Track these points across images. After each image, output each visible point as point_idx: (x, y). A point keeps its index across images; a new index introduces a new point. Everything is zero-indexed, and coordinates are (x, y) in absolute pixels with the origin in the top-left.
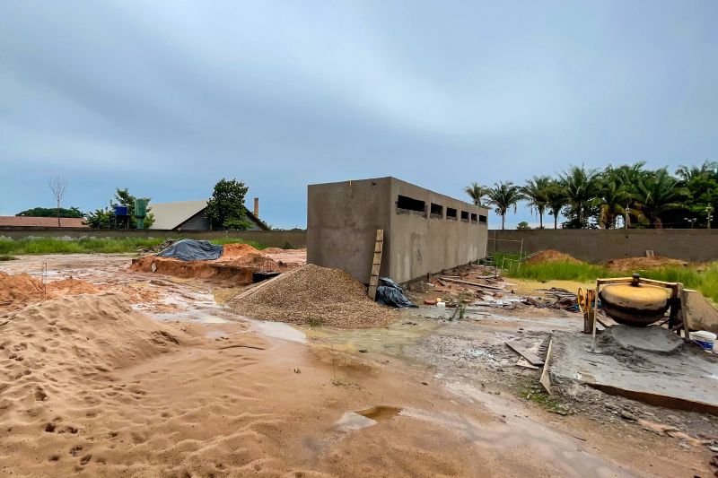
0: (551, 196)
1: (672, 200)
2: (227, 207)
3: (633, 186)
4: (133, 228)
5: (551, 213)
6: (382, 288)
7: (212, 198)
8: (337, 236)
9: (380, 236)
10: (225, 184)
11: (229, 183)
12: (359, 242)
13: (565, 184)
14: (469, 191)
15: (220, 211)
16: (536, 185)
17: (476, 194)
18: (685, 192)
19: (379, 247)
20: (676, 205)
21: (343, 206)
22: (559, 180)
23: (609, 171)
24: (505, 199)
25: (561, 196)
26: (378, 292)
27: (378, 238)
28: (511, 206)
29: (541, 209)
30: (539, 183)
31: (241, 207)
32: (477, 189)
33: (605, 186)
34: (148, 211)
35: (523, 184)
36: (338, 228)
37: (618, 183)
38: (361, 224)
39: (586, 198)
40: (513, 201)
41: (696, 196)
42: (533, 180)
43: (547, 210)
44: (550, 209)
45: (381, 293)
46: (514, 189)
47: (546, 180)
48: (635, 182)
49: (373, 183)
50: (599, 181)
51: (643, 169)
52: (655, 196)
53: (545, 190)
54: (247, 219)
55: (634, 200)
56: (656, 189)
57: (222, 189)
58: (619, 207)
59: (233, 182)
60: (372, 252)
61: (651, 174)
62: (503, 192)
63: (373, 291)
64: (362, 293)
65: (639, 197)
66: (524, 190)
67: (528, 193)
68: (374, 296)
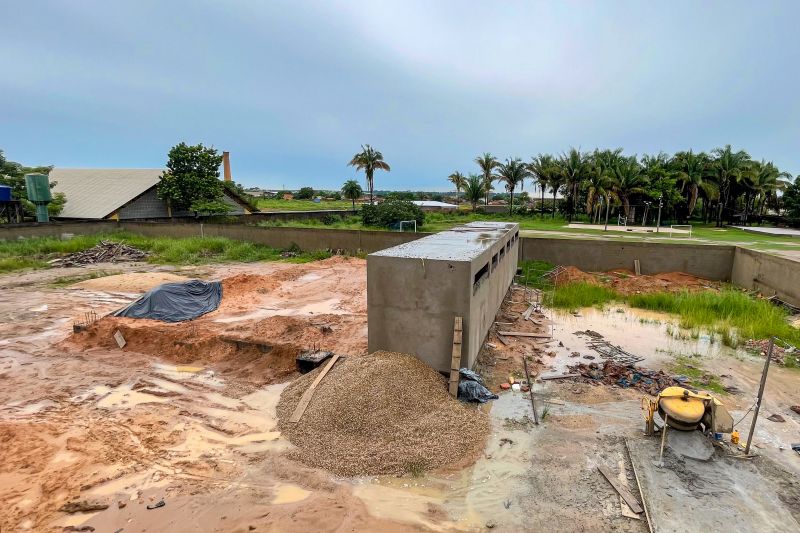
0: (552, 175)
1: (636, 186)
2: (193, 184)
3: (613, 171)
4: (29, 220)
5: (551, 192)
6: (464, 384)
7: (167, 169)
8: (407, 318)
9: (458, 326)
10: (187, 150)
11: (193, 150)
12: (434, 327)
13: (562, 164)
14: (481, 162)
15: (183, 188)
16: (540, 163)
17: (487, 165)
18: (646, 179)
19: (457, 337)
20: (639, 189)
21: (414, 286)
22: (559, 160)
23: (597, 154)
24: (514, 174)
25: (560, 176)
26: (459, 388)
27: (456, 327)
28: (519, 183)
29: (543, 187)
30: (543, 160)
31: (214, 183)
32: (488, 160)
33: (593, 169)
34: (52, 186)
35: (529, 161)
36: (408, 309)
37: (602, 167)
38: (435, 308)
39: (579, 180)
40: (521, 179)
41: (653, 182)
42: (538, 158)
43: (549, 189)
44: (551, 188)
45: (464, 389)
46: (522, 166)
47: (549, 158)
48: (615, 167)
49: (451, 265)
50: (589, 165)
51: (621, 154)
52: (627, 181)
53: (548, 170)
54: (227, 199)
55: (613, 183)
56: (628, 174)
57: (181, 158)
58: (602, 189)
59: (200, 148)
60: (450, 344)
61: (625, 160)
62: (512, 168)
63: (454, 389)
64: (442, 389)
65: (616, 181)
66: (530, 167)
67: (534, 171)
68: (455, 392)
